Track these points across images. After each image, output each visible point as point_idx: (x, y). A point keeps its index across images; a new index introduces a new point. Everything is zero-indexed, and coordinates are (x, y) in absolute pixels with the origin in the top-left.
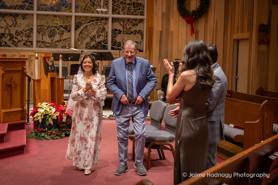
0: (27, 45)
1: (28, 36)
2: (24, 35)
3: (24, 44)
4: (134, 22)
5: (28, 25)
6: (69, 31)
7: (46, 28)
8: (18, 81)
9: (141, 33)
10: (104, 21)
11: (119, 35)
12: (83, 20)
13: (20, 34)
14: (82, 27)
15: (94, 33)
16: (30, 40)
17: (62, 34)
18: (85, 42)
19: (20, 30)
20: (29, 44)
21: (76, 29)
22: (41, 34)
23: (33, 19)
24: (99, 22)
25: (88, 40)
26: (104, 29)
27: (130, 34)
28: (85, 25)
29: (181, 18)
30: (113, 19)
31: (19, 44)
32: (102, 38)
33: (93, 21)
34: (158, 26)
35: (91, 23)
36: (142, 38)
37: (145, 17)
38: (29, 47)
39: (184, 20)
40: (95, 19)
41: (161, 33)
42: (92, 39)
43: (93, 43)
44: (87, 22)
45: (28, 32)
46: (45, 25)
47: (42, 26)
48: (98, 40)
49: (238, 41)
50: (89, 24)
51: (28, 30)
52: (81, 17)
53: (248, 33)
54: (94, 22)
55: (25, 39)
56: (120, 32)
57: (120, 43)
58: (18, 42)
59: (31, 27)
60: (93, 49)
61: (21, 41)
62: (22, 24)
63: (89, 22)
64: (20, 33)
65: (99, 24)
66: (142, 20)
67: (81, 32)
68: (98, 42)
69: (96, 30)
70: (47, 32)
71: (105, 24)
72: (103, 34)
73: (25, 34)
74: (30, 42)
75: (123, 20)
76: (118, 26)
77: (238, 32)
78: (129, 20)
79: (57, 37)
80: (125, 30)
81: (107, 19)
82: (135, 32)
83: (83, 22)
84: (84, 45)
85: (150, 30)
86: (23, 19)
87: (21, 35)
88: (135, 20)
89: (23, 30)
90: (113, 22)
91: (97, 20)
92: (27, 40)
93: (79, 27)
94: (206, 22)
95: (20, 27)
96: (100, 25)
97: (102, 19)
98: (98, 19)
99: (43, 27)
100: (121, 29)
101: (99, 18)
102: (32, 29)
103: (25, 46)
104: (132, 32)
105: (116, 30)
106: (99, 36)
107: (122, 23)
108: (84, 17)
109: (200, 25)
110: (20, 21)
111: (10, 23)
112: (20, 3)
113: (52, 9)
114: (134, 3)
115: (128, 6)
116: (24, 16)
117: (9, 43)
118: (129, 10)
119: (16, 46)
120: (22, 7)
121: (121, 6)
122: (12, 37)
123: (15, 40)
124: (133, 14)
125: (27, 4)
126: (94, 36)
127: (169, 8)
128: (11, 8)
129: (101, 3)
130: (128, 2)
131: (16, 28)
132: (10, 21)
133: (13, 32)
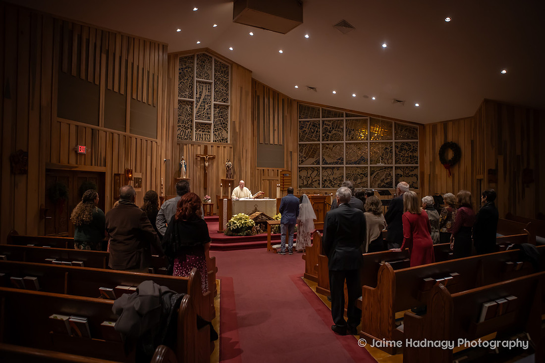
2: (338, 180)
4: (411, 169)
5: (340, 174)
6: (366, 177)
7: (352, 175)
8: (322, 208)
9: (416, 176)
10: (390, 169)
12: (375, 169)
14: (375, 174)
17: (362, 178)
18: (377, 183)
19: (335, 177)
21: (371, 175)
23: (343, 170)
25: (379, 182)
26: (390, 174)
28: (377, 172)
30: (396, 167)
32: (388, 181)
34: (427, 171)
35: (381, 170)
36: (417, 179)
37: (418, 165)
39: (444, 167)
40: (383, 168)
41: (430, 175)
42: (382, 181)
43: (382, 184)
45: (341, 178)
46: (351, 173)
48: (386, 182)
49: (480, 180)
50: (379, 171)
52: (374, 167)
53: (483, 175)
54: (383, 170)
55: (338, 182)
56: (401, 176)
58: (334, 184)
60: (382, 187)
61: (336, 184)
62: (337, 173)
64: (336, 179)
66: (417, 167)
67: (374, 177)
68: (387, 183)
69: (385, 175)
70: (352, 178)
71: (391, 171)
72: (389, 177)
75: (403, 167)
76: (400, 172)
77: (478, 174)
78: (407, 167)
79: (359, 181)
80: (405, 174)
81: (392, 167)
82: (412, 176)
84: (377, 185)
85: (422, 174)
86: (338, 170)
88: (412, 167)
89: (338, 177)
90: (396, 169)
91: (385, 168)
93: (373, 174)
94: (459, 167)
95: (336, 175)
96: (387, 172)
97: (389, 167)
99: (350, 175)
100: (402, 174)
102: (343, 176)
104: (410, 176)
105: (398, 174)
106: (387, 179)
107: (402, 170)
108: (376, 167)
109: (456, 169)
110: (335, 171)
111: (330, 173)
112: (336, 161)
113: (355, 163)
114: (410, 156)
115: (406, 158)
116: (338, 168)
117: (329, 185)
118: (407, 161)
119: (333, 187)
120: (337, 163)
121: (402, 158)
122: (331, 182)
123: (332, 183)
124: (410, 163)
125: (340, 161)
126: (383, 179)
127: (434, 158)
128: (330, 164)
129: (387, 158)
130: (406, 155)
131: (333, 176)
132: (329, 172)
133: (331, 178)
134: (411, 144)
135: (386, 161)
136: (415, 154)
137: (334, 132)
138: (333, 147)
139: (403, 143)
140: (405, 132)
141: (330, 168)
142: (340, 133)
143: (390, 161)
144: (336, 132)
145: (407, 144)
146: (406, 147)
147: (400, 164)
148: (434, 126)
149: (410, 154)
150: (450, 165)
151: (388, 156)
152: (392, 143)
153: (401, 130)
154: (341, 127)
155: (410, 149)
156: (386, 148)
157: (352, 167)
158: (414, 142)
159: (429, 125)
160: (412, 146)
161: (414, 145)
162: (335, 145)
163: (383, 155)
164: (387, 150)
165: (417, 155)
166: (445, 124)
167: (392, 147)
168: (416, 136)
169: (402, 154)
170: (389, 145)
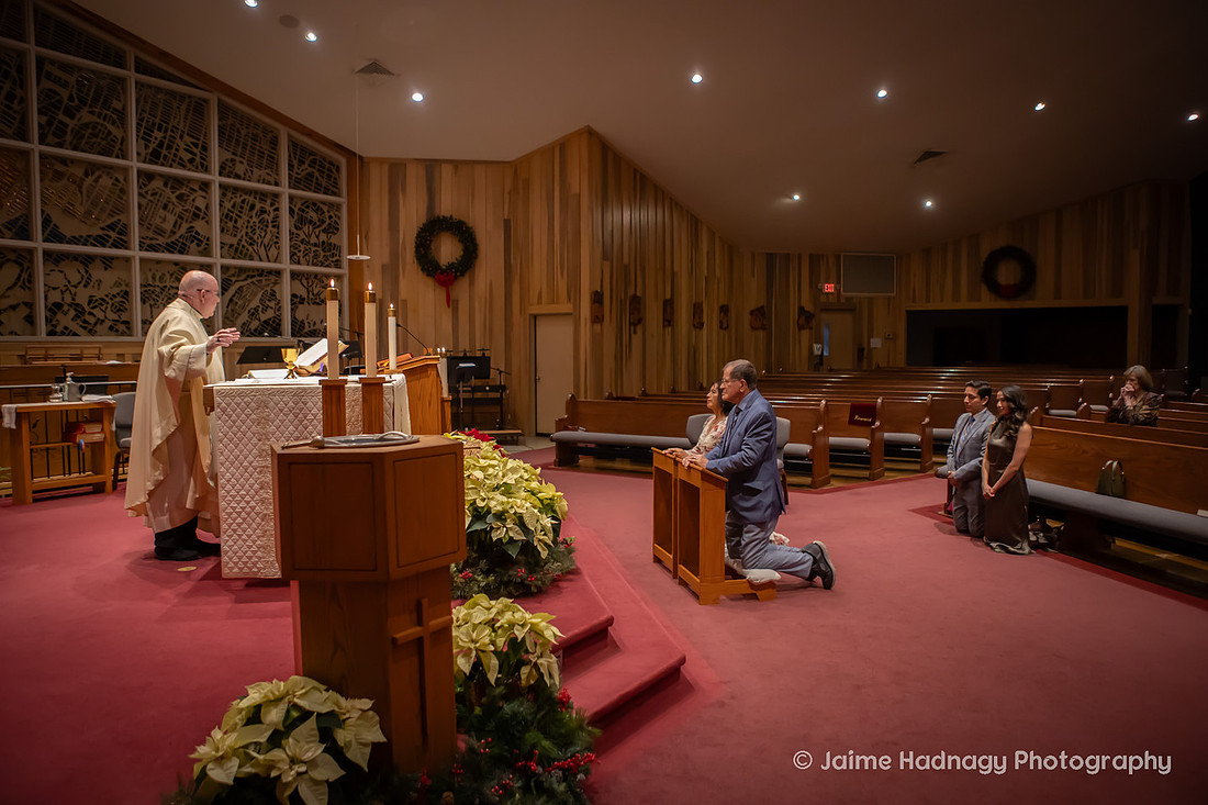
0: (117, 331)
1: (120, 310)
2: (109, 306)
3: (111, 328)
5: (117, 284)
7: (158, 290)
10: (273, 278)
11: (301, 306)
12: (234, 276)
13: (101, 304)
14: (232, 291)
15: (255, 303)
16: (124, 318)
18: (239, 322)
19: (99, 295)
20: (122, 327)
22: (147, 305)
23: (129, 270)
24: (263, 279)
26: (273, 294)
27: (318, 304)
28: (238, 285)
29: (420, 273)
30: (292, 273)
31: (98, 328)
32: (270, 314)
33: (253, 277)
35: (249, 281)
36: (340, 312)
37: (344, 271)
38: (123, 334)
39: (430, 281)
40: (256, 273)
42: (253, 314)
43: (255, 324)
44: (243, 277)
45: (118, 299)
46: (157, 283)
47: (150, 285)
48: (264, 317)
49: (535, 317)
50: (245, 283)
51: (118, 294)
52: (229, 267)
53: (571, 306)
54: (254, 280)
55: (112, 316)
56: (302, 301)
57: (302, 322)
58: (96, 324)
59: (123, 288)
60: (255, 336)
61: (103, 321)
62: (106, 280)
63: (246, 279)
64: (100, 301)
65: (264, 283)
66: (339, 278)
67: (231, 300)
68: (265, 322)
69: (259, 296)
70: (160, 301)
71: (275, 284)
72: (272, 304)
73: (113, 305)
74: (123, 322)
75: (307, 276)
76: (302, 292)
77: (540, 302)
78: (316, 276)
80: (311, 296)
81: (278, 273)
83: (233, 279)
86: (106, 269)
87: (103, 308)
88: (328, 276)
89: (107, 296)
90: (291, 280)
91: (261, 275)
92: (117, 318)
93: (226, 290)
94: (472, 283)
95: (99, 289)
96: (266, 285)
97: (270, 272)
98: (261, 272)
99: (152, 288)
100: (305, 295)
101: (263, 271)
102: (127, 293)
103: (113, 333)
104: (323, 301)
105: (297, 296)
106: (265, 309)
107: (305, 282)
108: (235, 268)
109: (461, 289)
110: (97, 273)
111: (75, 278)
112: (96, 232)
113: (170, 248)
114: (323, 242)
115: (314, 249)
116: (108, 262)
117: (74, 326)
118: (316, 256)
119: (92, 332)
120: (101, 241)
121: (302, 248)
122: (80, 312)
123: (87, 317)
124: (322, 265)
125: (113, 235)
126: (256, 310)
127: (395, 255)
128: (74, 240)
129: (266, 241)
130: (313, 240)
131: (90, 291)
132: (73, 273)
133: (82, 299)
134: (325, 208)
135: (262, 252)
136: (334, 240)
137: (85, 116)
138: (86, 175)
139: (307, 203)
140: (310, 170)
141: (75, 257)
142: (110, 127)
143: (273, 252)
144: (95, 119)
145: (315, 205)
146: (313, 215)
147: (299, 263)
148: (396, 168)
149: (323, 237)
150: (446, 277)
151: (268, 236)
152: (276, 196)
153: (301, 162)
154: (117, 105)
155: (323, 222)
156: (263, 211)
157: (158, 262)
158: (331, 205)
159: (381, 161)
160: (327, 215)
161: (331, 213)
162: (91, 168)
163: (253, 231)
164: (265, 216)
165: (338, 244)
166: (431, 166)
167: (277, 209)
168: (335, 184)
169: (303, 236)
170: (269, 201)
